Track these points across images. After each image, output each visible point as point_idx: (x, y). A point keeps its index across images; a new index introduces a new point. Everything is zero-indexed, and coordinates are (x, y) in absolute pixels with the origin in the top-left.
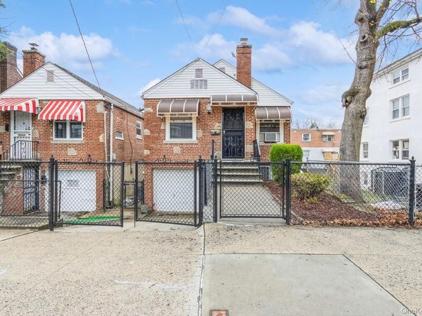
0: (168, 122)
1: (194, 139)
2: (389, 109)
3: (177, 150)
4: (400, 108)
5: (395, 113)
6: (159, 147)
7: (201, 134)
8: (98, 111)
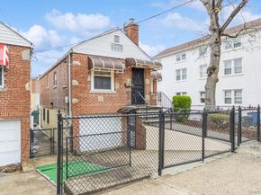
0: (93, 75)
1: (113, 90)
2: (174, 75)
3: (101, 98)
4: (181, 75)
5: (178, 78)
6: (86, 95)
7: (118, 87)
8: (24, 58)
